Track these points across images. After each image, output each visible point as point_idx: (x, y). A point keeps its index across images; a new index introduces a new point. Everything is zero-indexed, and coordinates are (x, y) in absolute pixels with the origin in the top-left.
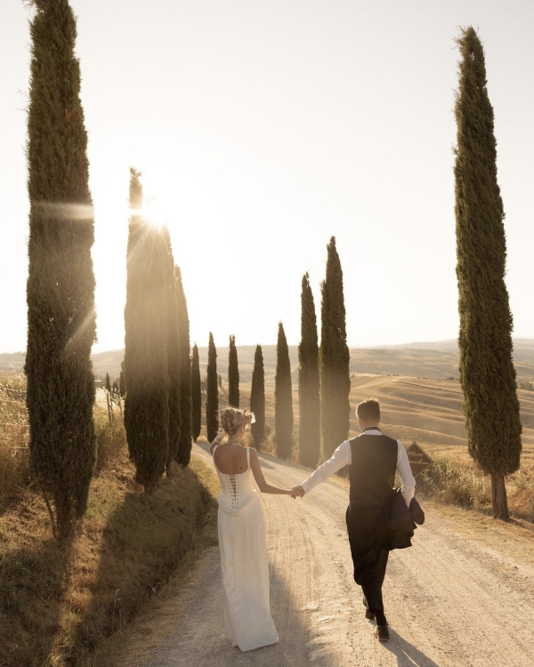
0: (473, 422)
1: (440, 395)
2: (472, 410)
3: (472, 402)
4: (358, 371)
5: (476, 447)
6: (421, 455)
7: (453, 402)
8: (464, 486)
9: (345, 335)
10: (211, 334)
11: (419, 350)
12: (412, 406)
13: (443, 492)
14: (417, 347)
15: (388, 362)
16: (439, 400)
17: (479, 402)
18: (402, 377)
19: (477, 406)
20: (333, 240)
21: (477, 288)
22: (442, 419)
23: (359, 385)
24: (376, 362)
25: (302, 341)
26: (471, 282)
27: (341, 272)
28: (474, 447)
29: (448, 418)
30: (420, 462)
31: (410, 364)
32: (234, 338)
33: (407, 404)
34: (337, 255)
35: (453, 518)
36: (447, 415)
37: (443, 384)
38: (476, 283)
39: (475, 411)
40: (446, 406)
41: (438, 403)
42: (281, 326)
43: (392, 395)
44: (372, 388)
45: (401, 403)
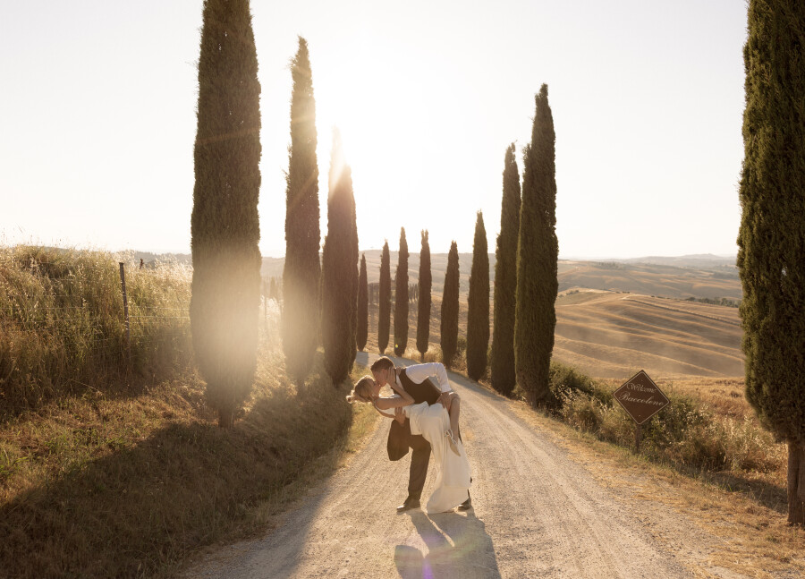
0: (760, 341)
1: (676, 317)
2: (761, 318)
3: (762, 302)
4: (582, 286)
5: (765, 388)
6: (652, 390)
7: (692, 326)
8: (716, 439)
9: (554, 221)
10: (403, 229)
11: (655, 266)
12: (644, 328)
13: (682, 443)
14: (653, 262)
15: (619, 278)
16: (676, 323)
17: (779, 302)
18: (633, 295)
19: (772, 309)
20: (544, 89)
21: (788, 76)
22: (678, 344)
23: (582, 302)
24: (605, 276)
25: (502, 232)
26: (777, 65)
27: (554, 133)
28: (759, 387)
29: (685, 343)
30: (649, 401)
31: (644, 281)
32: (427, 233)
33: (637, 325)
34: (549, 111)
35: (708, 514)
36: (684, 340)
37: (681, 304)
38: (787, 67)
39: (768, 319)
40: (683, 330)
41: (674, 325)
42: (480, 217)
43: (620, 314)
44: (598, 305)
45: (630, 324)
